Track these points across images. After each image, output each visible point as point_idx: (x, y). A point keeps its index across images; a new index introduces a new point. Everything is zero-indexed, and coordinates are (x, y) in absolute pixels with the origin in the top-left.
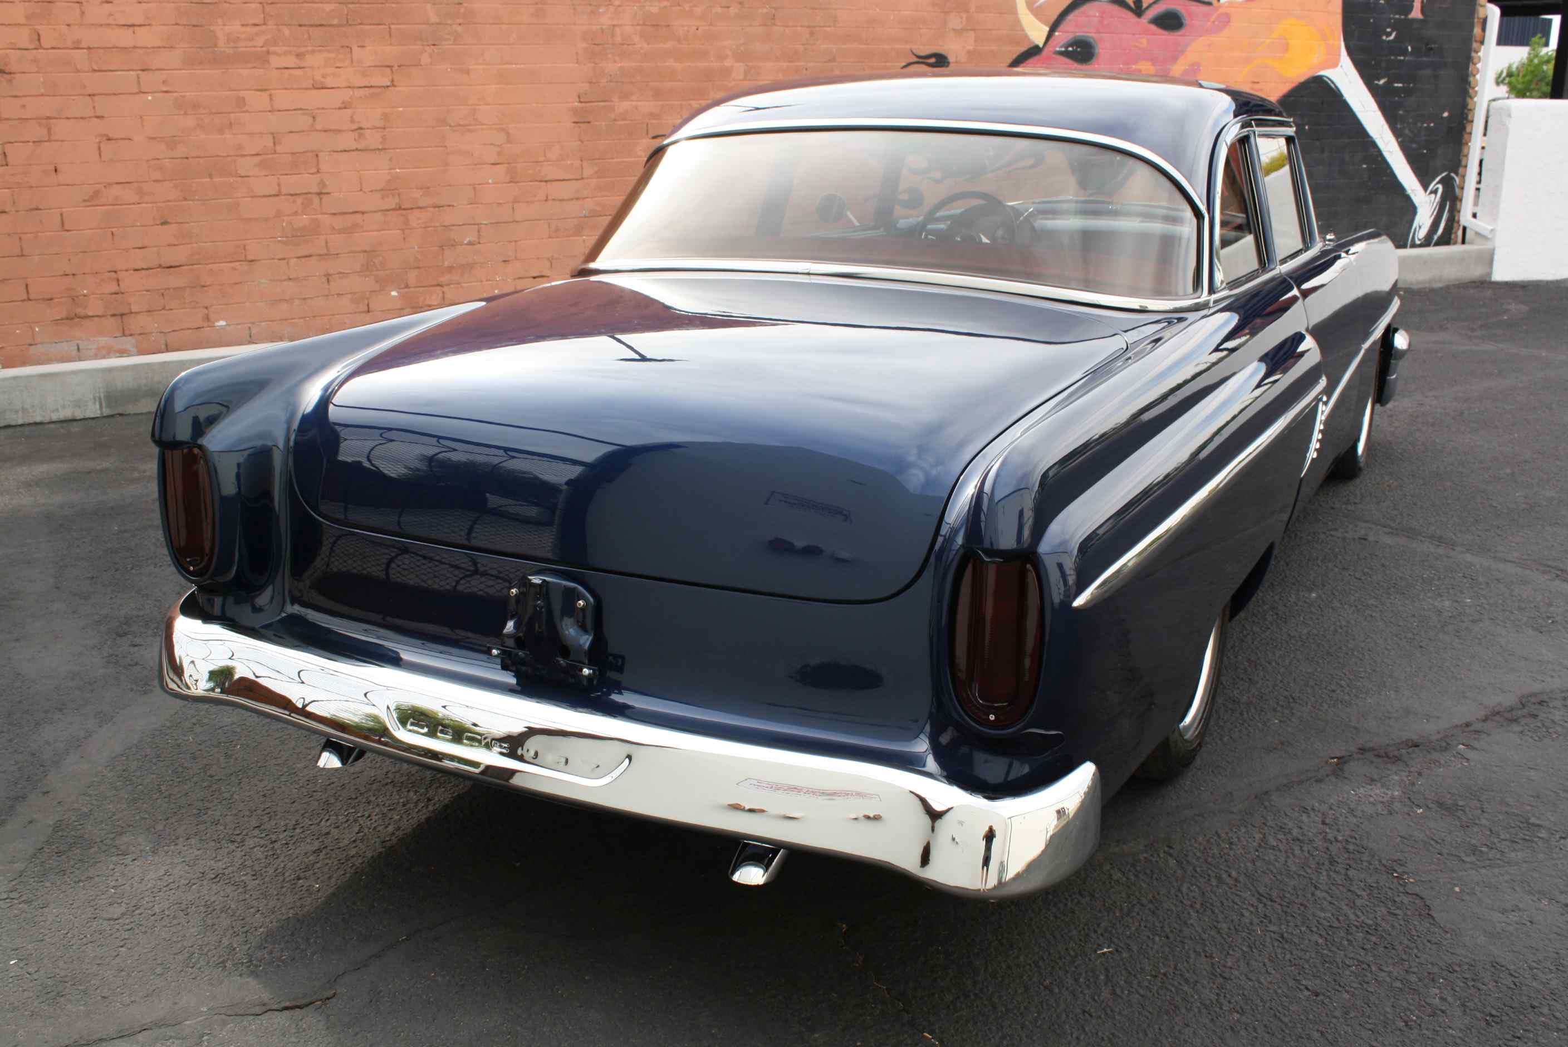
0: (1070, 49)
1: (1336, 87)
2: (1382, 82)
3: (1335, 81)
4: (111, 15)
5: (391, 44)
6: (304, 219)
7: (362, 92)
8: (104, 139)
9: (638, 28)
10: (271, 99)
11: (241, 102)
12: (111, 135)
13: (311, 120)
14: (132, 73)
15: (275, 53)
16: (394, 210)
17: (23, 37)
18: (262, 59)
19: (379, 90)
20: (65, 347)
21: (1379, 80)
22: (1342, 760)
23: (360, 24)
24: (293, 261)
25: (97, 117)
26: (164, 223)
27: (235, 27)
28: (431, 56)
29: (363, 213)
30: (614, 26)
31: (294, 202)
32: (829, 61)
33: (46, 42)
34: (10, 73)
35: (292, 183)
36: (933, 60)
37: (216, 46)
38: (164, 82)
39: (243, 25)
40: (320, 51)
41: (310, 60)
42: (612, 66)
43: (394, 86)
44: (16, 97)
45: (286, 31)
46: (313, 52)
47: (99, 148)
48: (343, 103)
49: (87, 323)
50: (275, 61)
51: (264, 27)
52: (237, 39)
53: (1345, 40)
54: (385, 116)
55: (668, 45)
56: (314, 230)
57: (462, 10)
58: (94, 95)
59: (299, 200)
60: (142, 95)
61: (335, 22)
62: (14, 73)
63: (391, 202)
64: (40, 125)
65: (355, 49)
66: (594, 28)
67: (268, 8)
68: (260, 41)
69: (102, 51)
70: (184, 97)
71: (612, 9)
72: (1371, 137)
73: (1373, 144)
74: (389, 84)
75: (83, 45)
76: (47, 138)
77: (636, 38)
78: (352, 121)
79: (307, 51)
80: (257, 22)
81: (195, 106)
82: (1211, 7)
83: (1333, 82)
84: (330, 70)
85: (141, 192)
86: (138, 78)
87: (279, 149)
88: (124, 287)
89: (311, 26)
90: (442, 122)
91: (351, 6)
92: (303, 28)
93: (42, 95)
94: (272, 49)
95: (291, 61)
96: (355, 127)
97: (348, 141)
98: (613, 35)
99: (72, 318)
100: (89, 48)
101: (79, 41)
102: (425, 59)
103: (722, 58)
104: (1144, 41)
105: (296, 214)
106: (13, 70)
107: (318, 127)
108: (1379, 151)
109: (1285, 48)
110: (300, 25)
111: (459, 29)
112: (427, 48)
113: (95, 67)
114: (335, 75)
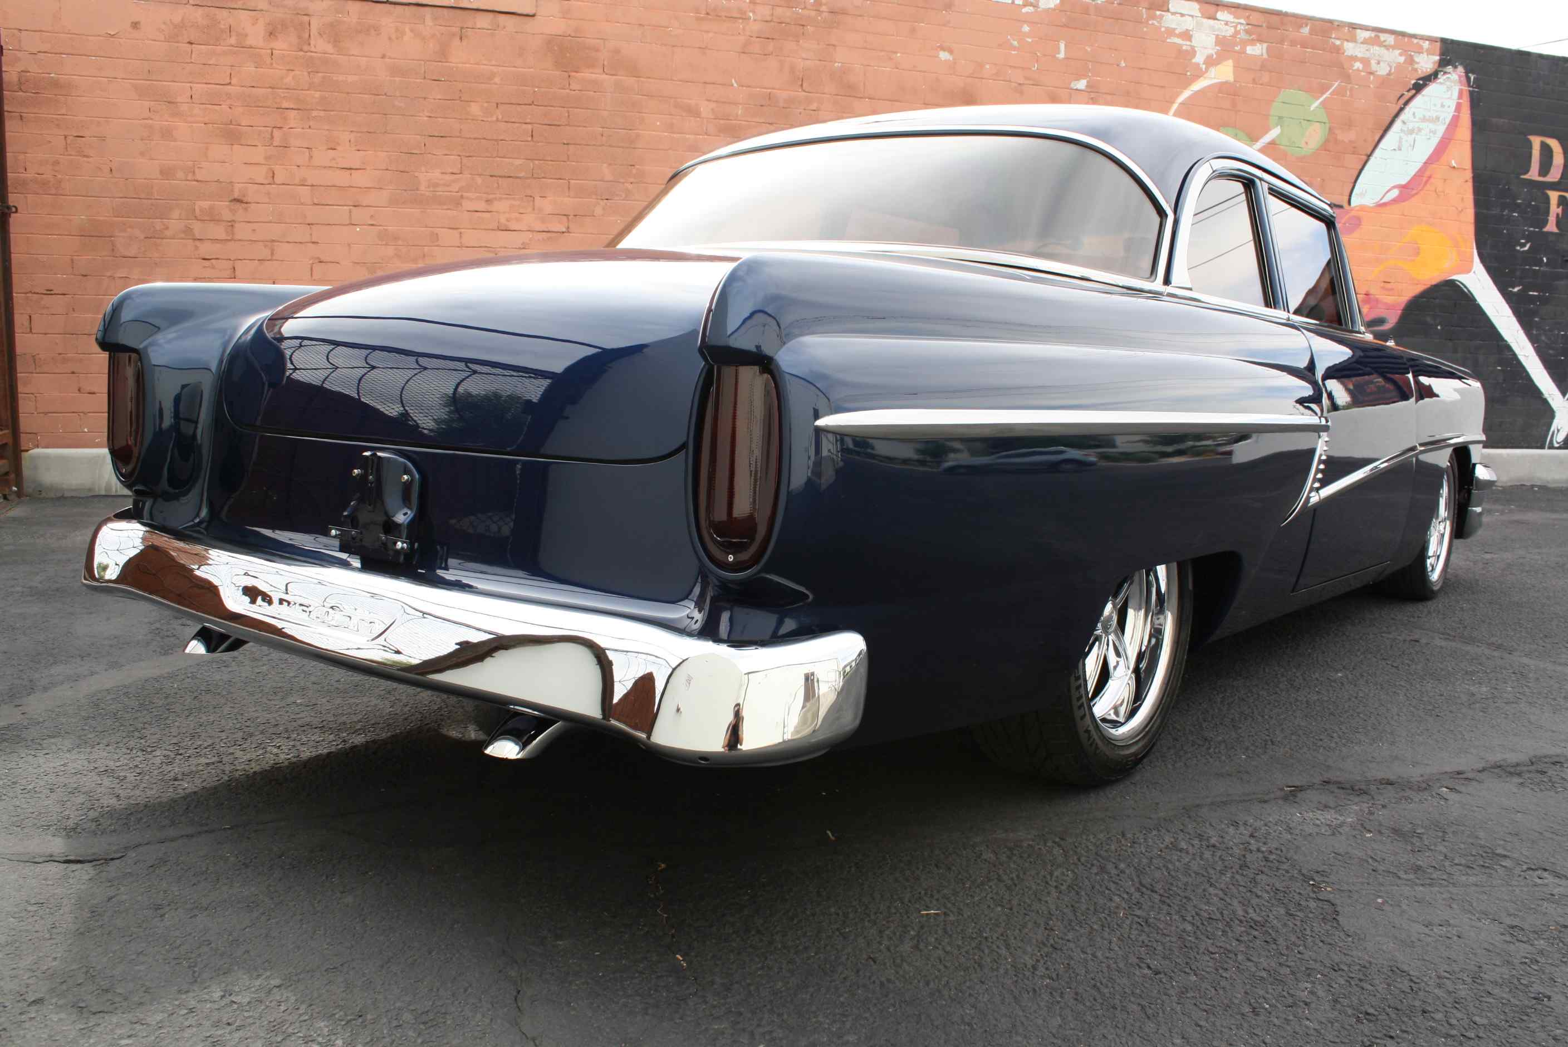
1: (1469, 291)
2: (1516, 290)
3: (1468, 287)
4: (334, 159)
5: (569, 196)
7: (538, 236)
8: (317, 261)
10: (461, 237)
11: (435, 238)
12: (323, 258)
14: (345, 207)
15: (468, 198)
17: (260, 174)
18: (457, 202)
19: (556, 235)
21: (1513, 288)
22: (1300, 789)
23: (544, 178)
25: (313, 243)
27: (436, 174)
28: (604, 209)
33: (277, 180)
34: (247, 203)
37: (417, 189)
38: (372, 216)
39: (443, 173)
40: (507, 198)
41: (497, 206)
43: (569, 232)
44: (249, 222)
45: (479, 180)
46: (501, 199)
47: (312, 269)
48: (523, 243)
50: (467, 205)
51: (460, 176)
52: (436, 185)
53: (1478, 248)
57: (634, 171)
58: (312, 224)
60: (352, 226)
61: (522, 175)
62: (250, 203)
64: (265, 246)
65: (538, 199)
67: (465, 160)
68: (455, 187)
69: (323, 188)
70: (386, 230)
72: (1506, 341)
73: (1509, 348)
74: (564, 230)
75: (309, 183)
76: (270, 258)
79: (496, 199)
80: (455, 171)
81: (396, 238)
82: (1341, 210)
83: (1465, 287)
84: (514, 215)
86: (350, 212)
89: (500, 177)
91: (537, 162)
92: (494, 178)
93: (270, 222)
94: (466, 195)
95: (481, 205)
100: (312, 186)
101: (305, 180)
102: (598, 211)
106: (249, 200)
108: (1514, 355)
109: (1417, 252)
110: (491, 176)
111: (630, 187)
113: (316, 201)
114: (517, 220)
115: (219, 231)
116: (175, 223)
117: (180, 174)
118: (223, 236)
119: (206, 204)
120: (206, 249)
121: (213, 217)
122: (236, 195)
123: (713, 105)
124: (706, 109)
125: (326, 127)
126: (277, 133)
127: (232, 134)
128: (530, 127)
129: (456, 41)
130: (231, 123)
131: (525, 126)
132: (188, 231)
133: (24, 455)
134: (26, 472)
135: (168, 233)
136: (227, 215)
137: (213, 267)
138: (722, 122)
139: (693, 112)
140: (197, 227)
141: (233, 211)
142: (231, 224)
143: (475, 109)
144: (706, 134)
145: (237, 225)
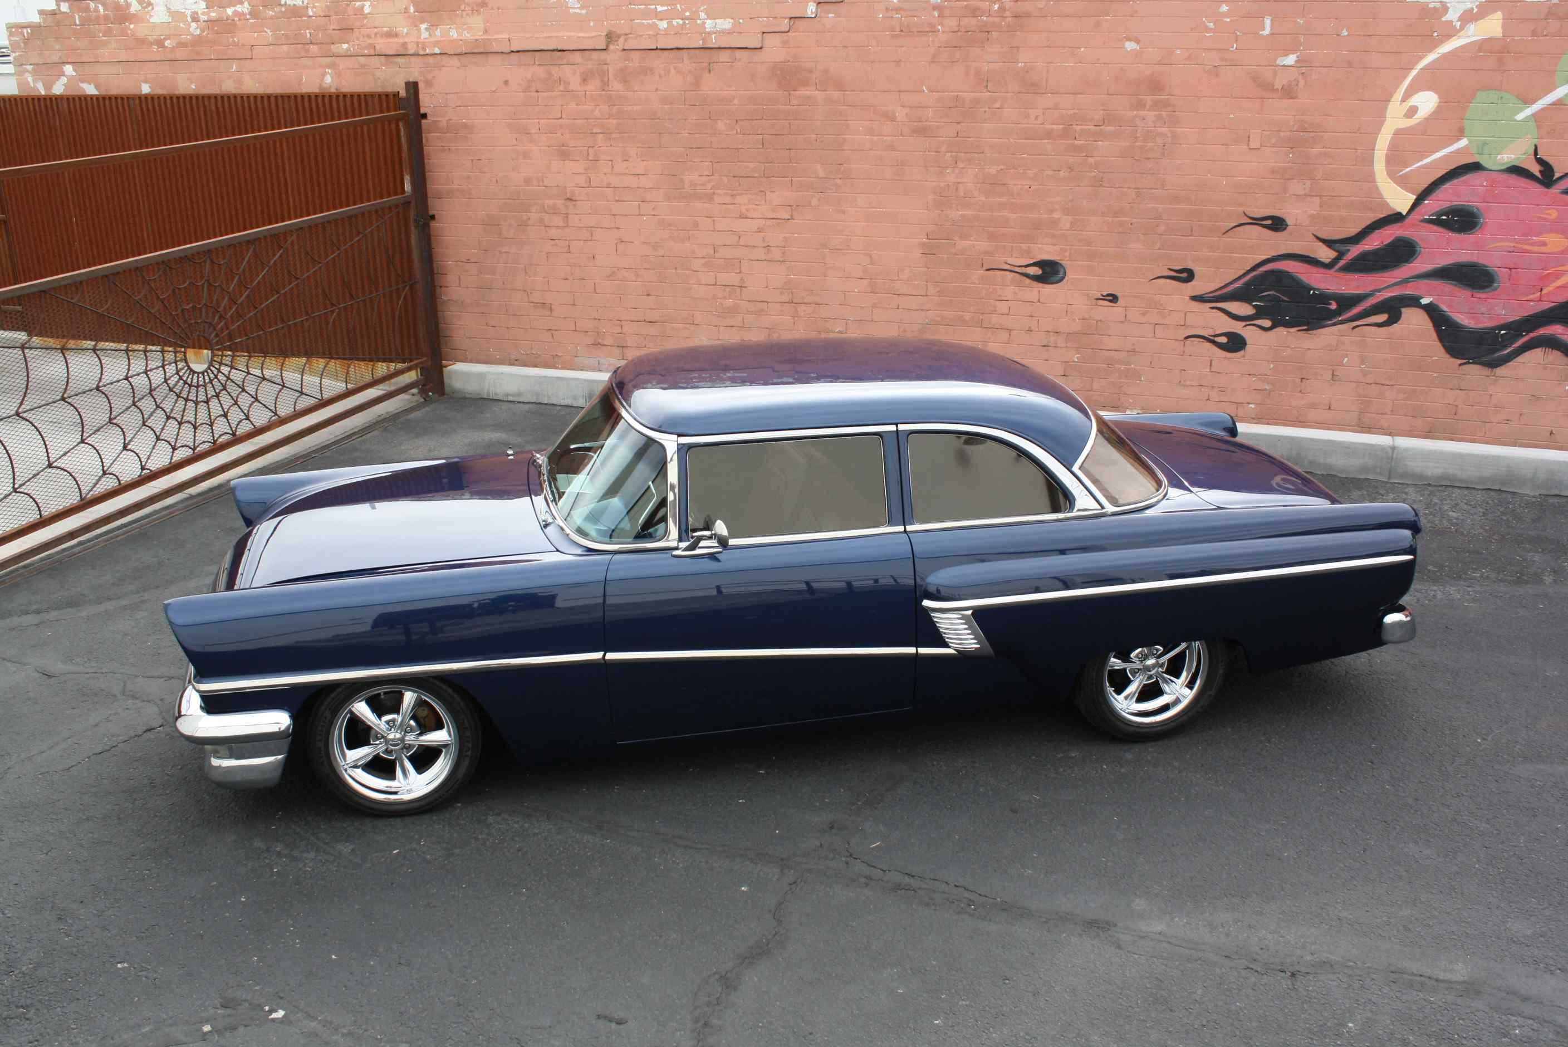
0: (1444, 217)
4: (627, 168)
5: (792, 191)
6: (729, 302)
7: (770, 222)
8: (619, 241)
9: (979, 185)
10: (714, 223)
11: (696, 224)
12: (624, 240)
13: (737, 238)
14: (636, 203)
15: (718, 194)
16: (788, 303)
17: (581, 180)
18: (710, 198)
19: (782, 221)
20: (593, 362)
23: (772, 177)
24: (721, 328)
25: (616, 228)
26: (648, 295)
27: (694, 177)
28: (819, 200)
29: (768, 302)
30: (958, 183)
31: (725, 290)
32: (1155, 218)
33: (593, 184)
34: (575, 201)
35: (724, 278)
36: (1269, 222)
37: (683, 188)
38: (653, 209)
39: (700, 176)
40: (746, 194)
41: (739, 200)
42: (955, 214)
43: (792, 219)
44: (578, 214)
45: (725, 180)
46: (741, 194)
47: (616, 247)
48: (759, 228)
49: (604, 348)
50: (717, 199)
51: (712, 177)
52: (696, 184)
54: (786, 239)
55: (1004, 199)
56: (734, 310)
57: (842, 169)
58: (615, 215)
59: (728, 289)
60: (640, 216)
61: (756, 175)
62: (577, 201)
63: (785, 298)
64: (587, 231)
65: (768, 193)
66: (942, 184)
67: (715, 165)
68: (709, 186)
69: (621, 189)
70: (664, 218)
71: (957, 171)
74: (789, 217)
75: (612, 186)
76: (590, 239)
77: (976, 193)
78: (764, 241)
79: (738, 194)
80: (708, 173)
81: (670, 225)
84: (751, 206)
85: (637, 275)
86: (639, 206)
87: (716, 255)
88: (625, 329)
89: (740, 177)
90: (824, 246)
91: (767, 165)
92: (737, 178)
93: (589, 214)
94: (716, 191)
95: (728, 199)
96: (765, 245)
97: (760, 254)
98: (957, 189)
99: (596, 344)
100: (614, 188)
101: (609, 184)
102: (814, 202)
103: (1051, 211)
104: (1553, 214)
105: (725, 298)
106: (577, 199)
107: (741, 243)
110: (734, 176)
111: (839, 181)
112: (816, 194)
113: (617, 199)
114: (754, 210)
115: (558, 220)
116: (534, 216)
117: (535, 183)
118: (561, 224)
119: (551, 202)
120: (553, 233)
121: (555, 211)
122: (568, 195)
123: (907, 110)
124: (901, 114)
125: (621, 145)
126: (591, 151)
127: (564, 154)
128: (761, 137)
129: (706, 74)
130: (563, 146)
131: (758, 137)
132: (541, 221)
133: (444, 369)
134: (446, 380)
135: (530, 222)
136: (564, 210)
137: (556, 245)
138: (915, 124)
139: (890, 117)
140: (546, 217)
141: (567, 207)
142: (566, 216)
143: (721, 126)
144: (902, 135)
145: (569, 216)
